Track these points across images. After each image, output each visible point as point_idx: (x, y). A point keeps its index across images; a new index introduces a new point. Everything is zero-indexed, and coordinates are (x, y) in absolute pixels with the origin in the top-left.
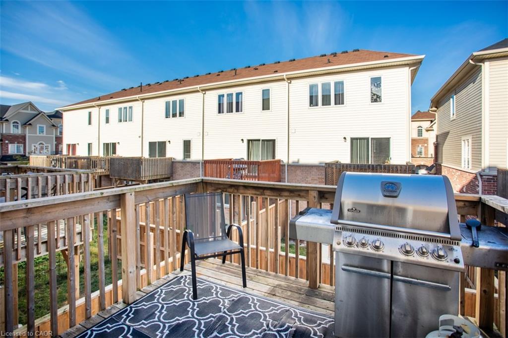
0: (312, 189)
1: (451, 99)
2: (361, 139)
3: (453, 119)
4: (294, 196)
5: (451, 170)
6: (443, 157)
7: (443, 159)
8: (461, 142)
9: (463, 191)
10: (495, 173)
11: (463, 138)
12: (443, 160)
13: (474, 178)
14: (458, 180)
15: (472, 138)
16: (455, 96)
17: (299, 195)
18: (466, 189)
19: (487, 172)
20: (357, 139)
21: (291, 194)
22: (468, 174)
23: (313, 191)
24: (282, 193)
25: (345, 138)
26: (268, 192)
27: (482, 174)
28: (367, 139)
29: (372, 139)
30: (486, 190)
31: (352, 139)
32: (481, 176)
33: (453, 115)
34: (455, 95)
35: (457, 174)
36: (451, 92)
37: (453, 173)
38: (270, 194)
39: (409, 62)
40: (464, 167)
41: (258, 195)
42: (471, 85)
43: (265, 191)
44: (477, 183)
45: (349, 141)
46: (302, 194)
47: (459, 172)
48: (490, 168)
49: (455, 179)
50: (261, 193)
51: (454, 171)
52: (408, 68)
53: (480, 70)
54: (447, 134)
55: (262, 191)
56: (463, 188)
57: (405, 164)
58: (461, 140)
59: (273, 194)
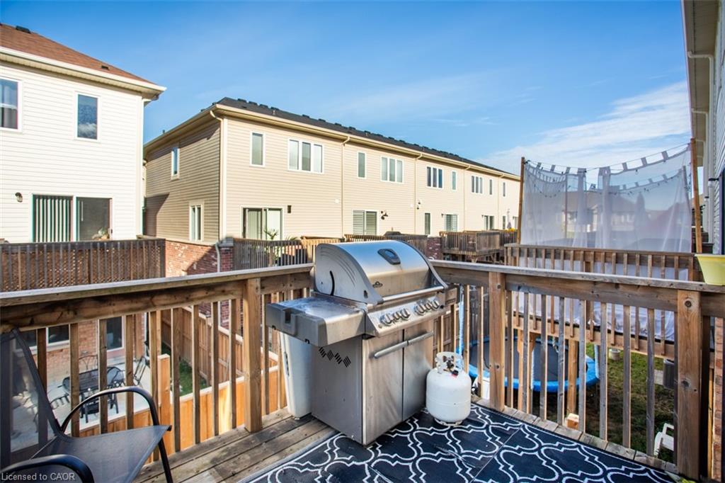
0: (254, 276)
1: (173, 153)
2: (53, 198)
3: (175, 178)
4: (214, 295)
5: (172, 244)
6: (158, 228)
7: (158, 230)
8: (188, 208)
9: (193, 269)
10: (231, 244)
11: (192, 203)
12: (157, 232)
13: (209, 252)
14: (184, 256)
15: (205, 204)
16: (179, 150)
17: (223, 291)
18: (197, 266)
19: (225, 243)
20: (45, 197)
21: (211, 293)
22: (200, 247)
23: (255, 280)
24: (194, 293)
25: (19, 195)
26: (163, 299)
27: (220, 246)
28: (69, 199)
29: (78, 198)
30: (224, 264)
31: (36, 197)
32: (219, 248)
33: (176, 172)
34: (180, 148)
35: (183, 248)
36: (172, 144)
37: (176, 248)
38: (168, 302)
39: (143, 90)
40: (192, 238)
41: (138, 309)
42: (205, 140)
43: (155, 298)
44: (213, 256)
45: (28, 200)
46: (228, 288)
47: (187, 246)
48: (228, 239)
49: (180, 255)
50: (147, 303)
51: (178, 244)
52: (141, 97)
53: (219, 126)
54: (165, 197)
55: (148, 299)
56: (192, 265)
57: (135, 238)
58: (188, 205)
59: (173, 300)
